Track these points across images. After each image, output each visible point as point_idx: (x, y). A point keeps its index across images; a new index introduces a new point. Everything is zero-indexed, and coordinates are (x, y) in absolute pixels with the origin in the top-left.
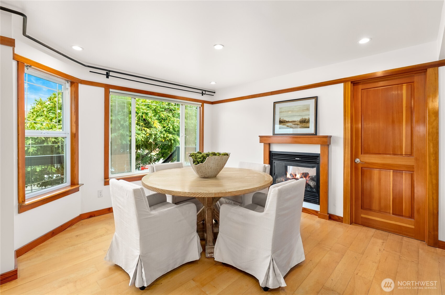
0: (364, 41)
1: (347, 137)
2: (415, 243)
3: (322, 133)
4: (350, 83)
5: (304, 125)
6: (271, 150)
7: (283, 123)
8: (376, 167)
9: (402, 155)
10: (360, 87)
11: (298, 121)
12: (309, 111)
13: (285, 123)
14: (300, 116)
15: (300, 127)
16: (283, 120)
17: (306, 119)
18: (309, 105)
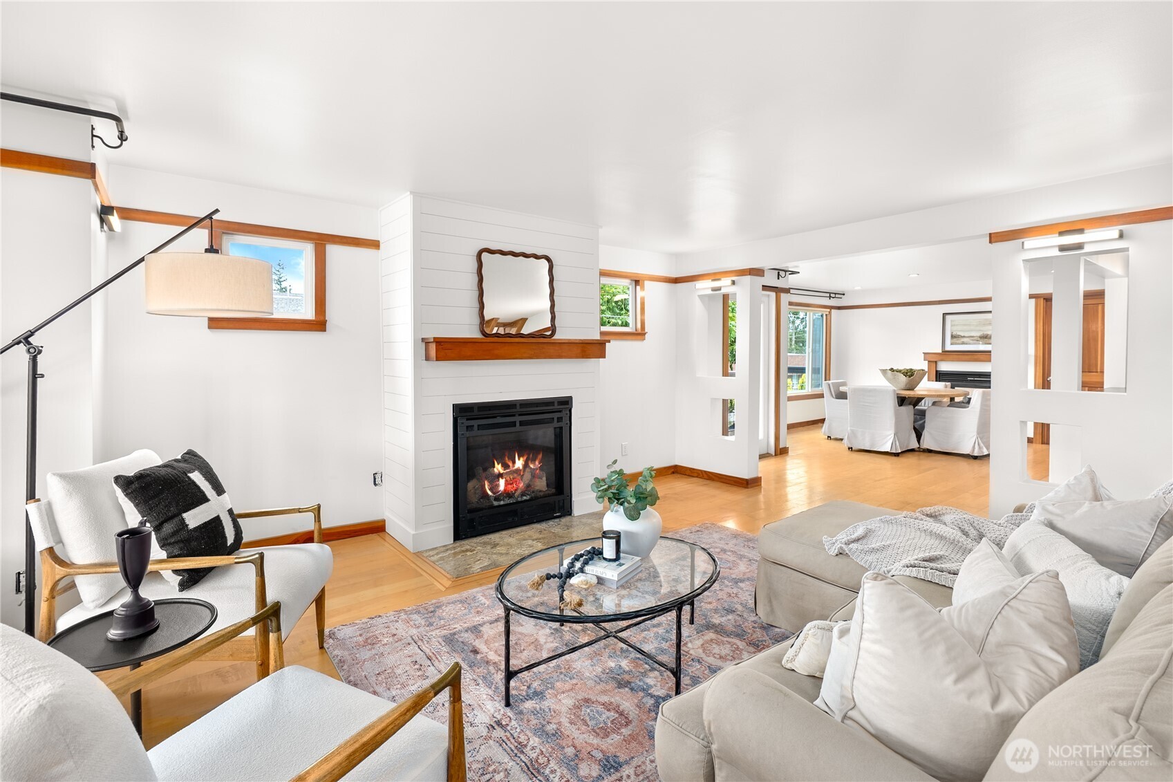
1: (1038, 355)
4: (1042, 299)
5: (985, 340)
6: (938, 369)
7: (956, 338)
9: (1097, 372)
11: (977, 336)
13: (960, 338)
14: (980, 330)
15: (979, 343)
16: (957, 334)
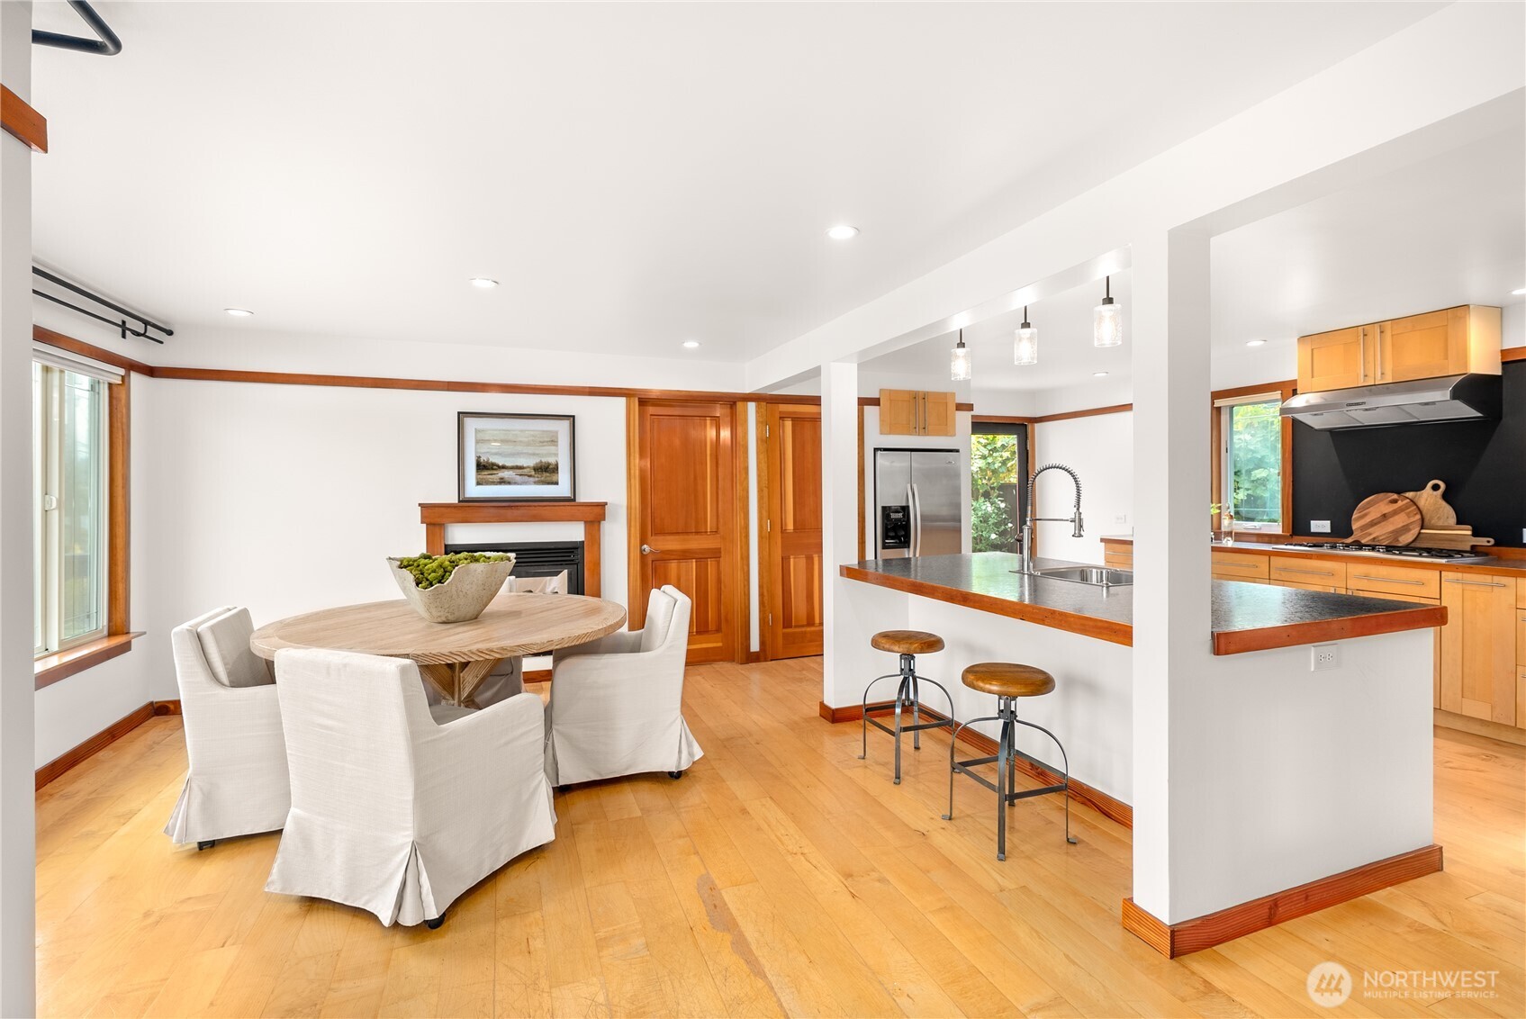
0: (691, 345)
1: (633, 505)
2: (727, 666)
3: (583, 497)
4: (637, 400)
5: (546, 477)
6: (449, 542)
7: (488, 469)
8: (673, 557)
9: (706, 533)
10: (651, 410)
11: (528, 467)
12: (557, 446)
13: (495, 469)
14: (534, 454)
15: (536, 483)
16: (487, 462)
17: (549, 464)
18: (557, 432)
